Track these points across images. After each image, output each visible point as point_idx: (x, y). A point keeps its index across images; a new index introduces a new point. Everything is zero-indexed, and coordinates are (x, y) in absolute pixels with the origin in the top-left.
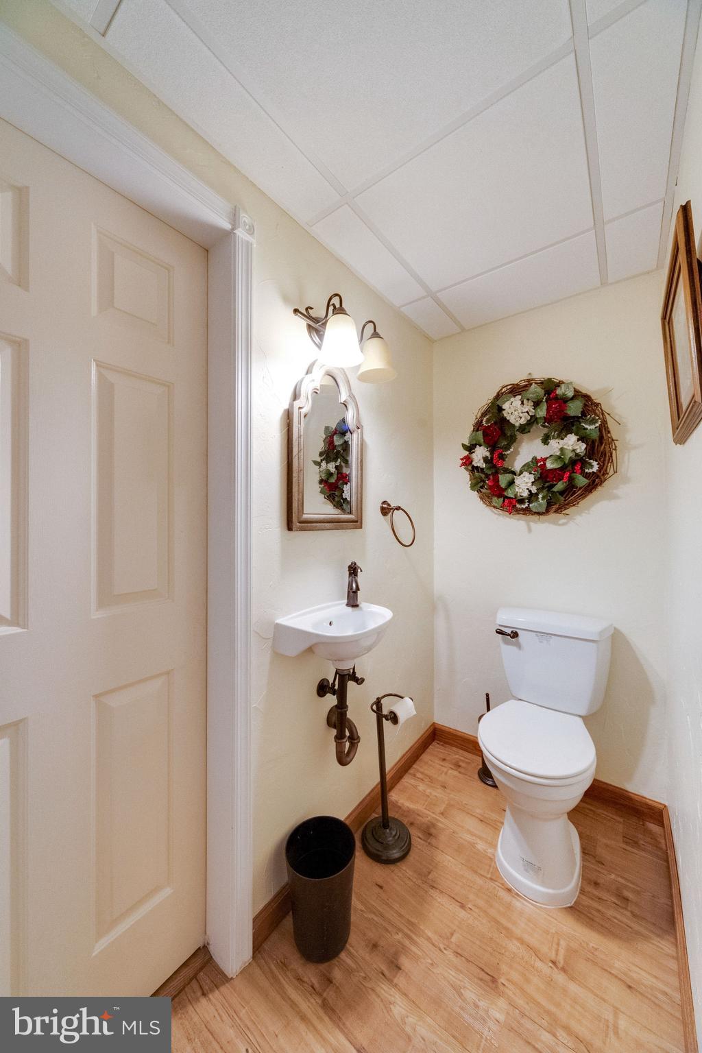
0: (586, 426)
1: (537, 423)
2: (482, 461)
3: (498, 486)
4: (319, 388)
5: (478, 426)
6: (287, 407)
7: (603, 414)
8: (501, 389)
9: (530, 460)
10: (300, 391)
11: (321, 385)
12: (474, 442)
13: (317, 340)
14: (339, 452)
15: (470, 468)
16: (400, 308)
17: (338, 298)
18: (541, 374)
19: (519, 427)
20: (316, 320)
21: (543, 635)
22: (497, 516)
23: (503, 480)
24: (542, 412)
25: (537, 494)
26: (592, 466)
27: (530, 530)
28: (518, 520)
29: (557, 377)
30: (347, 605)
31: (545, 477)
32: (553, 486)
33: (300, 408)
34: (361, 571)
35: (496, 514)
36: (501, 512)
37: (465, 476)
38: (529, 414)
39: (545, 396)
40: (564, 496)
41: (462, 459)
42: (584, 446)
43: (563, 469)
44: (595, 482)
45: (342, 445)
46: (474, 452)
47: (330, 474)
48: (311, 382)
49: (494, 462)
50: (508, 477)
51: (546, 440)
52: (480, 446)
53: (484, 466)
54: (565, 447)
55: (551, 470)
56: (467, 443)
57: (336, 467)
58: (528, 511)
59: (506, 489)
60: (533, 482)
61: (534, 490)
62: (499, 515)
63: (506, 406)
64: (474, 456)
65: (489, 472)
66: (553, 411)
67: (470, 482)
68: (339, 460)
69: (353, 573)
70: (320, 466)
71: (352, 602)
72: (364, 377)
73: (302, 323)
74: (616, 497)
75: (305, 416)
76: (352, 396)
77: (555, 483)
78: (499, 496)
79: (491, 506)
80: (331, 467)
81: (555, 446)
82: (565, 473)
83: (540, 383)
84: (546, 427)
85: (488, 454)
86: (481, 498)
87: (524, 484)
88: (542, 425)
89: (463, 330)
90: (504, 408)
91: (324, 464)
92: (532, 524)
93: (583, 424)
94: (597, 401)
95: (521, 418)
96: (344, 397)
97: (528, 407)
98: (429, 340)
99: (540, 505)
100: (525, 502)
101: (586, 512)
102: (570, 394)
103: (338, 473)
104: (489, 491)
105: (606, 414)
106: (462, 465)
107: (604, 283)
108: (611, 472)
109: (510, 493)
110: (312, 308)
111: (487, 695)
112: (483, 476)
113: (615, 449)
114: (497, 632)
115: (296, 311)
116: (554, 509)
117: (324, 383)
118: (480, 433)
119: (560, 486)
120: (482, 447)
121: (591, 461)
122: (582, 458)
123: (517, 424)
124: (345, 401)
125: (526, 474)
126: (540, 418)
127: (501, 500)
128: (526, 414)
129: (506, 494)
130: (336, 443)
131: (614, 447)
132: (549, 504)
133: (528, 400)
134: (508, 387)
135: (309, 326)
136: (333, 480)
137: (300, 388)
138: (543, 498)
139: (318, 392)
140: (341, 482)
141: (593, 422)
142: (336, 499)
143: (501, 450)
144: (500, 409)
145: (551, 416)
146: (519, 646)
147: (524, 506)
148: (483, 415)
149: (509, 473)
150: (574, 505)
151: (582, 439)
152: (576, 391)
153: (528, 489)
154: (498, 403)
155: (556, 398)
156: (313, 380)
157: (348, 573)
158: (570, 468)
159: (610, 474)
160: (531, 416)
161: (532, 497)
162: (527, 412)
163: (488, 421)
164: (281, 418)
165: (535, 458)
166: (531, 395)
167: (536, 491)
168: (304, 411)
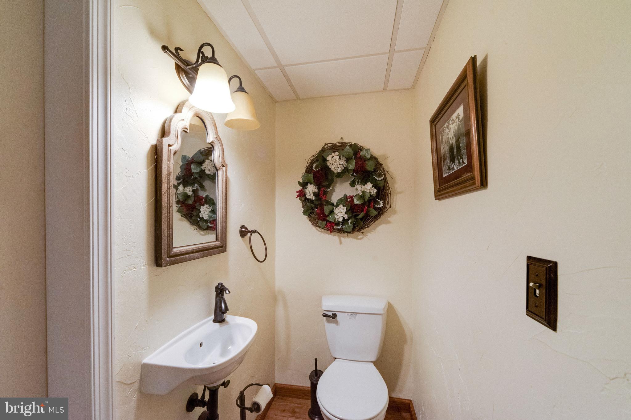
0: (377, 178)
1: (349, 173)
2: (312, 195)
3: (323, 213)
4: (188, 127)
5: (309, 170)
6: (154, 142)
7: (384, 171)
8: (325, 146)
9: (343, 196)
10: (169, 128)
11: (191, 125)
12: (306, 181)
13: (186, 81)
14: (196, 178)
15: (303, 199)
16: (254, 70)
17: (210, 48)
18: (349, 139)
19: (337, 174)
20: (187, 63)
21: (352, 314)
22: (320, 233)
23: (327, 209)
24: (352, 166)
25: (348, 220)
26: (379, 204)
27: (341, 243)
28: (334, 235)
29: (360, 143)
30: (215, 321)
31: (353, 209)
32: (358, 215)
33: (169, 145)
34: (229, 292)
35: (319, 231)
36: (323, 230)
37: (298, 205)
38: (343, 166)
39: (354, 155)
40: (363, 221)
41: (297, 192)
42: (375, 191)
43: (363, 204)
44: (381, 212)
45: (199, 172)
46: (306, 188)
47: (187, 197)
48: (181, 121)
49: (320, 196)
50: (330, 207)
51: (353, 184)
52: (311, 184)
53: (314, 198)
54: (365, 190)
55: (357, 205)
56: (301, 181)
57: (194, 191)
58: (341, 231)
59: (328, 216)
60: (345, 212)
61: (346, 217)
62: (321, 232)
63: (329, 158)
64: (307, 191)
65: (317, 203)
66: (358, 166)
67: (303, 209)
68: (196, 185)
69: (220, 293)
70: (177, 189)
71: (219, 319)
72: (230, 124)
73: (170, 62)
74: (389, 222)
75: (175, 153)
76: (218, 138)
77: (359, 213)
78: (324, 220)
79: (317, 226)
80: (189, 190)
81: (359, 188)
82: (364, 207)
83: (350, 146)
84: (354, 176)
85: (316, 190)
86: (310, 220)
87: (340, 213)
88: (351, 175)
89: (298, 98)
90: (327, 159)
91: (181, 188)
92: (342, 238)
93: (375, 177)
94: (381, 163)
95: (338, 168)
96: (211, 138)
97: (343, 162)
98: (273, 100)
99: (349, 227)
100: (340, 225)
101: (374, 231)
102: (369, 156)
103: (195, 196)
104: (317, 216)
105: (385, 171)
106: (298, 196)
107: (385, 89)
108: (388, 208)
109: (330, 218)
110: (181, 50)
111: (316, 359)
112: (313, 206)
113: (390, 193)
114: (324, 316)
115: (165, 48)
116: (357, 229)
117: (193, 123)
118: (311, 175)
119: (361, 215)
120: (312, 185)
121: (379, 201)
122: (374, 198)
123: (336, 172)
124: (212, 142)
125: (341, 206)
126: (350, 169)
127: (325, 222)
128: (342, 165)
129: (328, 219)
130: (194, 171)
131: (390, 192)
132: (354, 227)
133: (343, 156)
134: (329, 145)
135: (178, 67)
136: (190, 202)
137: (169, 126)
138: (351, 223)
139: (188, 131)
140: (198, 203)
141: (380, 176)
142: (193, 218)
143: (324, 188)
144: (325, 160)
145: (357, 169)
146: (337, 323)
147: (339, 228)
148: (312, 162)
149: (331, 205)
150: (367, 227)
151: (375, 186)
152: (371, 155)
153: (342, 216)
154: (324, 155)
155: (361, 158)
156: (183, 120)
157: (215, 293)
158: (367, 204)
159: (387, 208)
160: (345, 168)
161: (345, 221)
162: (343, 164)
163: (316, 167)
164: (148, 154)
165: (345, 195)
166: (345, 154)
167: (347, 218)
168: (173, 148)
